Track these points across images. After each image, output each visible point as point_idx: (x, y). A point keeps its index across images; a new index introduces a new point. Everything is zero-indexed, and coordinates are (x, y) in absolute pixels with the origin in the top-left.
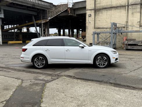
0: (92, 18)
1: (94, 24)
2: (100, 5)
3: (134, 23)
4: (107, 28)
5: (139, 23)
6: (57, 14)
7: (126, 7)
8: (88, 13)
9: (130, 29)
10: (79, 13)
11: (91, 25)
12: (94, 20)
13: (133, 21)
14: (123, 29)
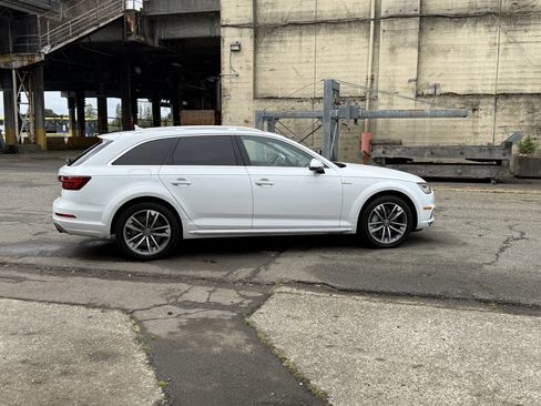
0: (244, 58)
1: (252, 80)
2: (275, 11)
3: (397, 84)
4: (300, 100)
5: (413, 84)
6: (81, 35)
7: (371, 23)
8: (229, 37)
9: (383, 105)
10: (170, 37)
11: (240, 86)
12: (252, 64)
13: (394, 76)
14: (360, 103)
